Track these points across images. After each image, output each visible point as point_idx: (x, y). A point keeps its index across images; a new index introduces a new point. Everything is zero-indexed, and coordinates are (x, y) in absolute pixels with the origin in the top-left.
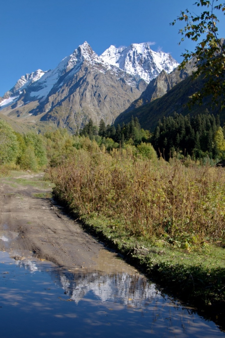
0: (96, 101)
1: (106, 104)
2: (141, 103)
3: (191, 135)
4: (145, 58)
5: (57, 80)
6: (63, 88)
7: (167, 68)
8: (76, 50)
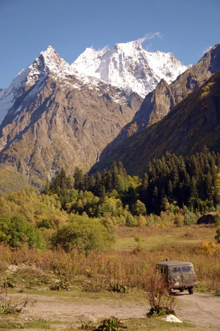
0: (71, 129)
1: (85, 132)
2: (134, 128)
3: (186, 181)
4: (136, 63)
5: (13, 104)
6: (22, 115)
7: (169, 74)
8: (37, 59)
